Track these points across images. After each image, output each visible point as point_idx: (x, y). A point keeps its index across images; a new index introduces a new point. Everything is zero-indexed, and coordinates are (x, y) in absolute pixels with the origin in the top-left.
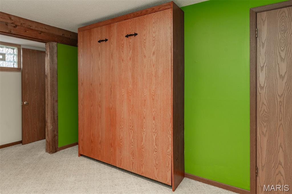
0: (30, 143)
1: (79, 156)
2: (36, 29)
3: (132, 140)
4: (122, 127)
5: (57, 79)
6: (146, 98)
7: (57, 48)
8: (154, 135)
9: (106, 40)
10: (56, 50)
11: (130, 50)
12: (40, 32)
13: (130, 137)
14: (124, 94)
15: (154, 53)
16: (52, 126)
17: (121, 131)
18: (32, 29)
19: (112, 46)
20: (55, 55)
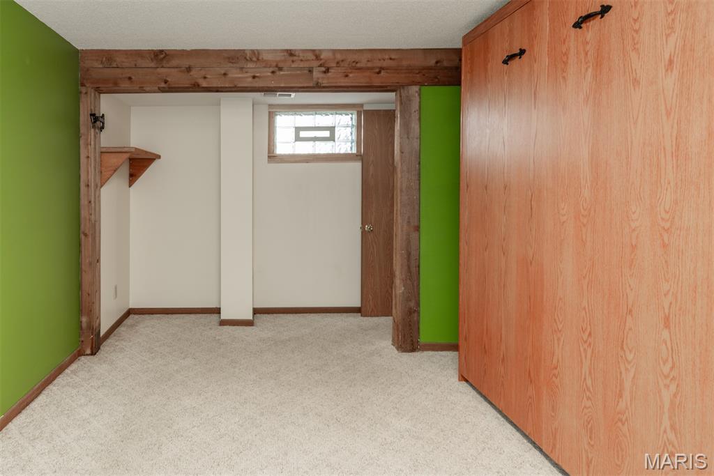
0: (378, 316)
1: (459, 380)
2: (369, 65)
3: (589, 382)
4: (560, 327)
5: (419, 174)
6: (637, 237)
7: (420, 98)
8: (667, 386)
9: (522, 52)
10: (417, 104)
11: (587, 69)
12: (377, 70)
13: (582, 367)
14: (565, 218)
15: (671, 62)
16: (404, 286)
17: (556, 342)
18: (360, 69)
19: (535, 66)
20: (415, 116)
